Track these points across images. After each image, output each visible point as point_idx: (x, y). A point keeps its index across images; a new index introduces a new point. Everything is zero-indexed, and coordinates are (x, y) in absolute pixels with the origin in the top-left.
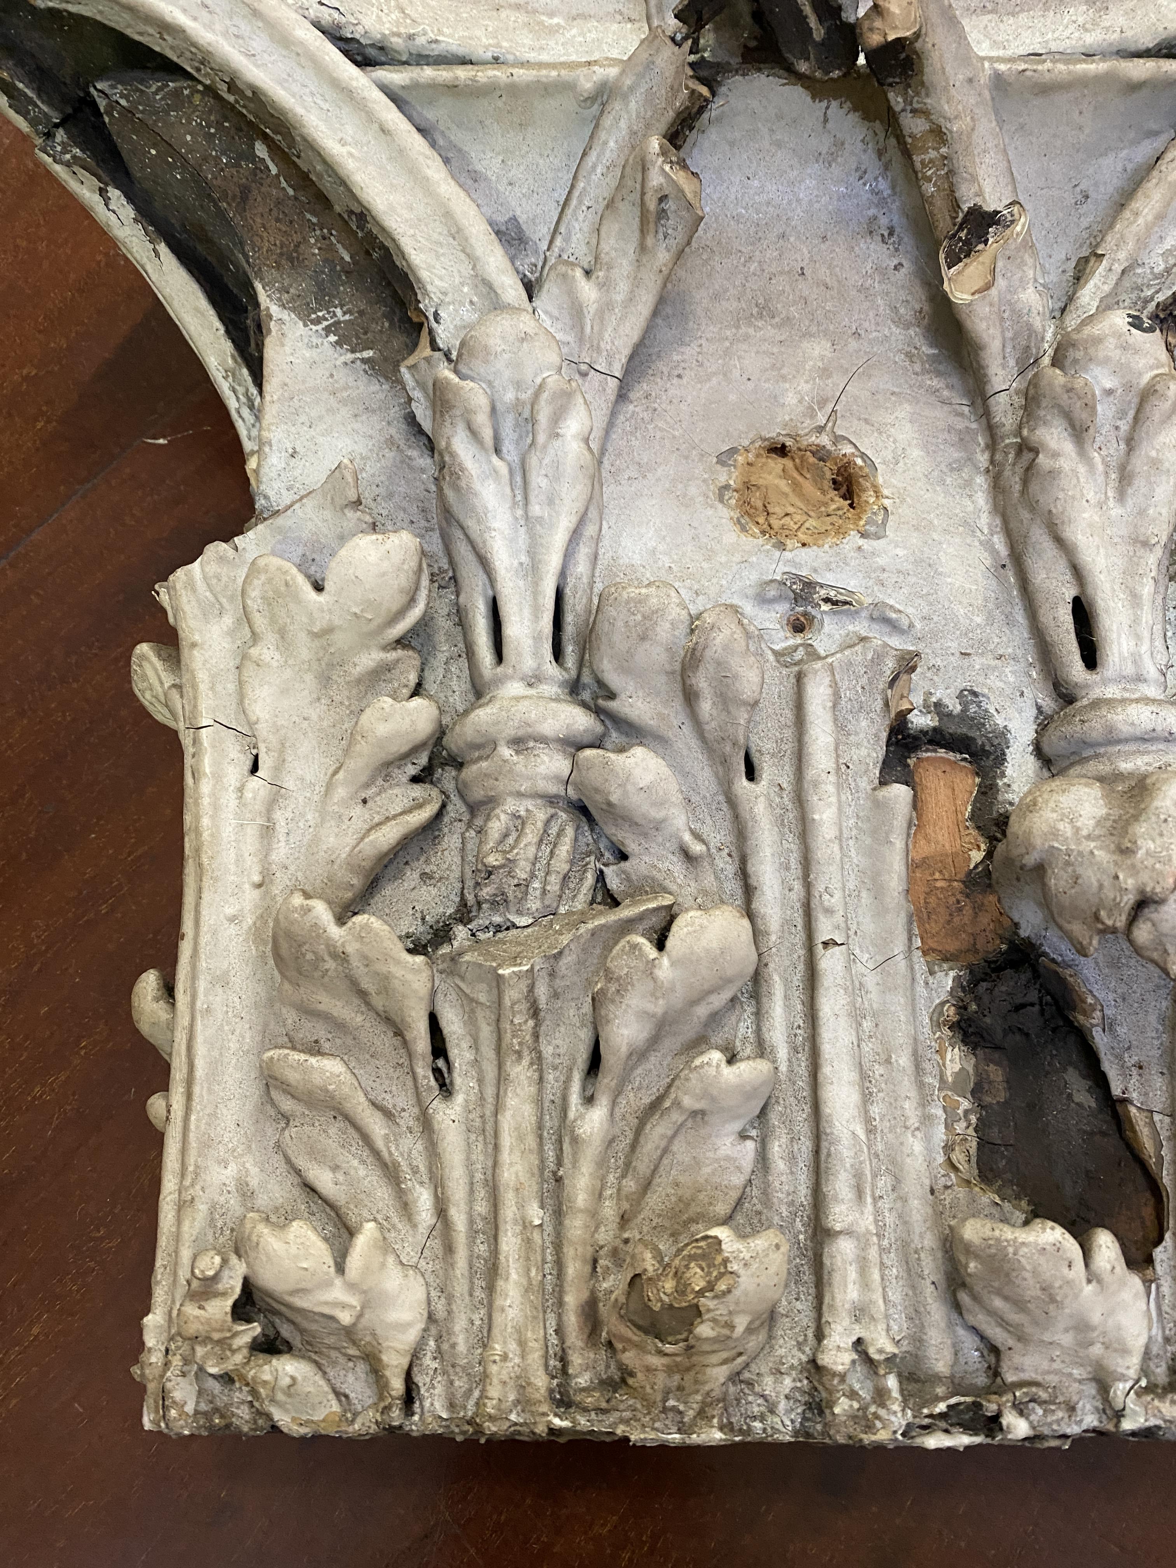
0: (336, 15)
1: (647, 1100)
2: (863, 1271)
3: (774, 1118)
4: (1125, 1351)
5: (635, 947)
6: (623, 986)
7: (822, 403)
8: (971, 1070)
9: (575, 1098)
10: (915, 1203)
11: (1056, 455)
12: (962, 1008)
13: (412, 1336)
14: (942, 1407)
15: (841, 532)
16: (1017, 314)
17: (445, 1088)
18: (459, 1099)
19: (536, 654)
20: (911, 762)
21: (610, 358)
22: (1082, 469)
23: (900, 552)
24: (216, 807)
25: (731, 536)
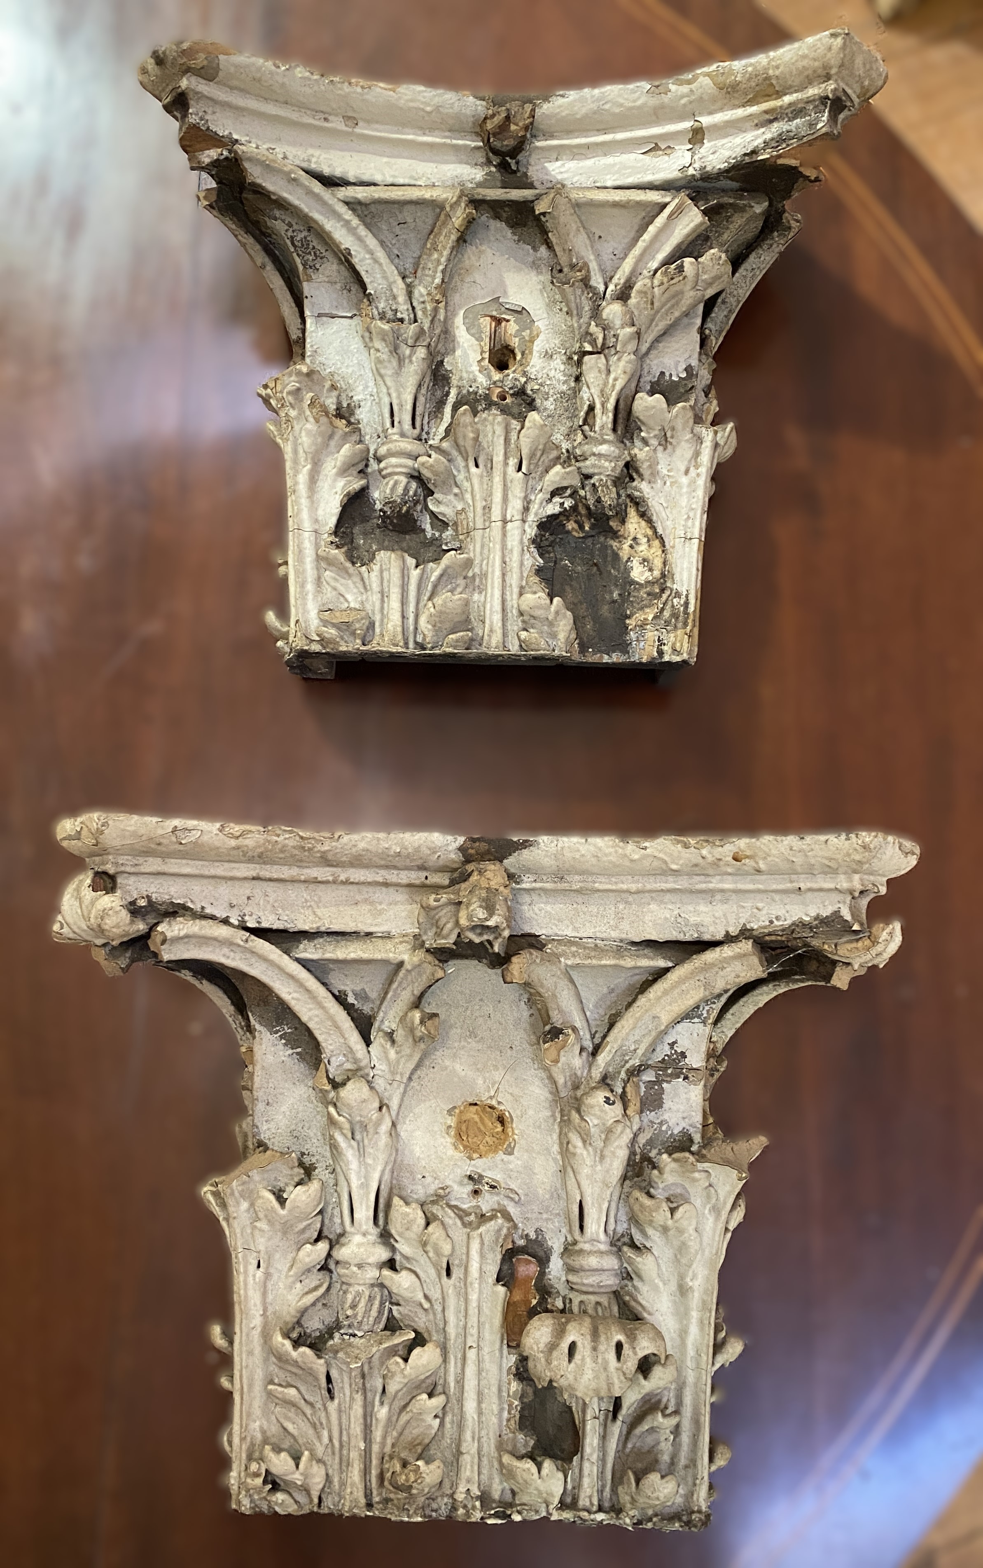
0: (286, 924)
1: (403, 1404)
2: (472, 1466)
3: (447, 1409)
4: (553, 1496)
5: (397, 1363)
6: (394, 1375)
7: (493, 1084)
8: (520, 1389)
9: (377, 1403)
10: (492, 1441)
11: (575, 1147)
12: (517, 1369)
13: (321, 1486)
14: (492, 1512)
15: (496, 1151)
16: (571, 1069)
17: (332, 1398)
18: (336, 1401)
19: (366, 1223)
20: (514, 1260)
21: (402, 1074)
22: (585, 1153)
23: (519, 1162)
24: (246, 1284)
25: (451, 1152)
